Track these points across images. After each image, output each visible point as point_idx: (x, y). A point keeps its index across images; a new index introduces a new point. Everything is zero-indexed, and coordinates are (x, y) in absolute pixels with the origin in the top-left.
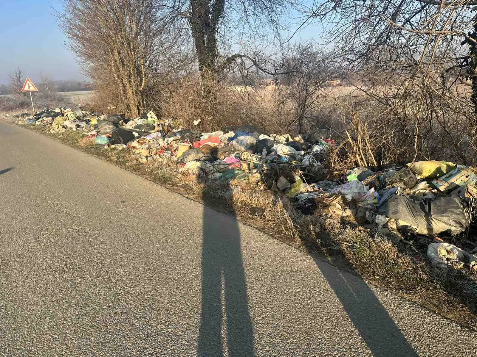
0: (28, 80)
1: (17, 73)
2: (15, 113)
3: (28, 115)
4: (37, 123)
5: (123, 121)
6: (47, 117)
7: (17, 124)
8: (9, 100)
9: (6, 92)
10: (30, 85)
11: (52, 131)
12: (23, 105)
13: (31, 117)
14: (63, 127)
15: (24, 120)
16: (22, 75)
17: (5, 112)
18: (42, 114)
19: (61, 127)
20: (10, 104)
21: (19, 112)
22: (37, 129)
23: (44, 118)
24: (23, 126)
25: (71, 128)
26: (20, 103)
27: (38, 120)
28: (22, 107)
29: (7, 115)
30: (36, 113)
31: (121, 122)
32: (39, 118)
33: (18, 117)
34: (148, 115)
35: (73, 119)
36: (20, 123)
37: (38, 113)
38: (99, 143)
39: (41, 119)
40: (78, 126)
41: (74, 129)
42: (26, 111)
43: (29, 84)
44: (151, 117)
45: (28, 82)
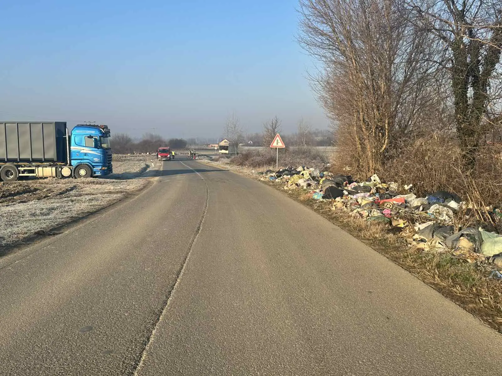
0: (278, 136)
1: (274, 122)
2: (261, 170)
3: (271, 172)
4: (277, 180)
5: (347, 182)
6: (287, 175)
7: (260, 180)
8: (258, 154)
9: (258, 143)
10: (279, 141)
11: (286, 188)
12: (271, 161)
13: (274, 174)
14: (297, 184)
15: (267, 177)
16: (278, 124)
17: (251, 168)
18: (284, 172)
19: (294, 185)
20: (258, 159)
21: (264, 169)
22: (275, 186)
23: (285, 176)
24: (264, 182)
25: (303, 187)
26: (269, 159)
27: (279, 178)
28: (270, 163)
29: (253, 171)
30: (279, 170)
31: (345, 183)
32: (281, 176)
33: (262, 173)
34: (372, 178)
35: (308, 178)
36: (262, 179)
37: (281, 170)
38: (315, 198)
39: (282, 177)
40: (309, 185)
41: (305, 188)
42: (271, 168)
43: (277, 140)
44: (374, 181)
45: (278, 138)
